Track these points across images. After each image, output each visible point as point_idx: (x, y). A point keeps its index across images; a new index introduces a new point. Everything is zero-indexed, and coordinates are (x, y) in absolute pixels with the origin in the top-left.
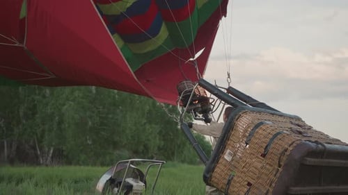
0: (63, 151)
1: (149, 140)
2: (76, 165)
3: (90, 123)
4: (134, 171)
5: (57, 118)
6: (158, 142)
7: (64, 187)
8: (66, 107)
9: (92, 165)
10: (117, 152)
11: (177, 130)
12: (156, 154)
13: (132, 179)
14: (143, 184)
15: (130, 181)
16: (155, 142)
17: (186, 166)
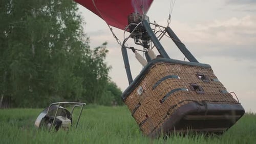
0: (11, 98)
1: (75, 88)
2: (21, 107)
3: (31, 76)
4: (63, 111)
5: (6, 73)
6: (82, 89)
7: (11, 124)
8: (12, 64)
9: (33, 108)
10: (52, 98)
11: (96, 80)
12: (81, 99)
13: (61, 117)
14: (69, 120)
15: (60, 118)
16: (80, 89)
17: (102, 107)
